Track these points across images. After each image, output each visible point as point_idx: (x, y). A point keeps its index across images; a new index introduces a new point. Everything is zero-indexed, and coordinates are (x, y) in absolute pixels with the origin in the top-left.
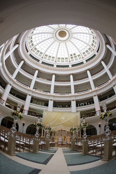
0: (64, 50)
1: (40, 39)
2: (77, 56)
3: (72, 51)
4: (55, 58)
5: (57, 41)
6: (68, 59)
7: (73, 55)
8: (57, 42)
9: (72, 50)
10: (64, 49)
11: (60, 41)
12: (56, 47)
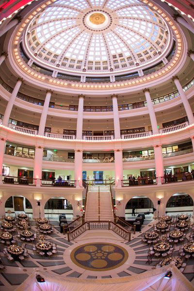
0: (100, 47)
1: (52, 31)
2: (126, 60)
3: (115, 49)
4: (83, 63)
5: (87, 32)
6: (108, 63)
7: (118, 56)
8: (86, 34)
9: (117, 46)
10: (100, 45)
11: (93, 31)
12: (84, 41)
